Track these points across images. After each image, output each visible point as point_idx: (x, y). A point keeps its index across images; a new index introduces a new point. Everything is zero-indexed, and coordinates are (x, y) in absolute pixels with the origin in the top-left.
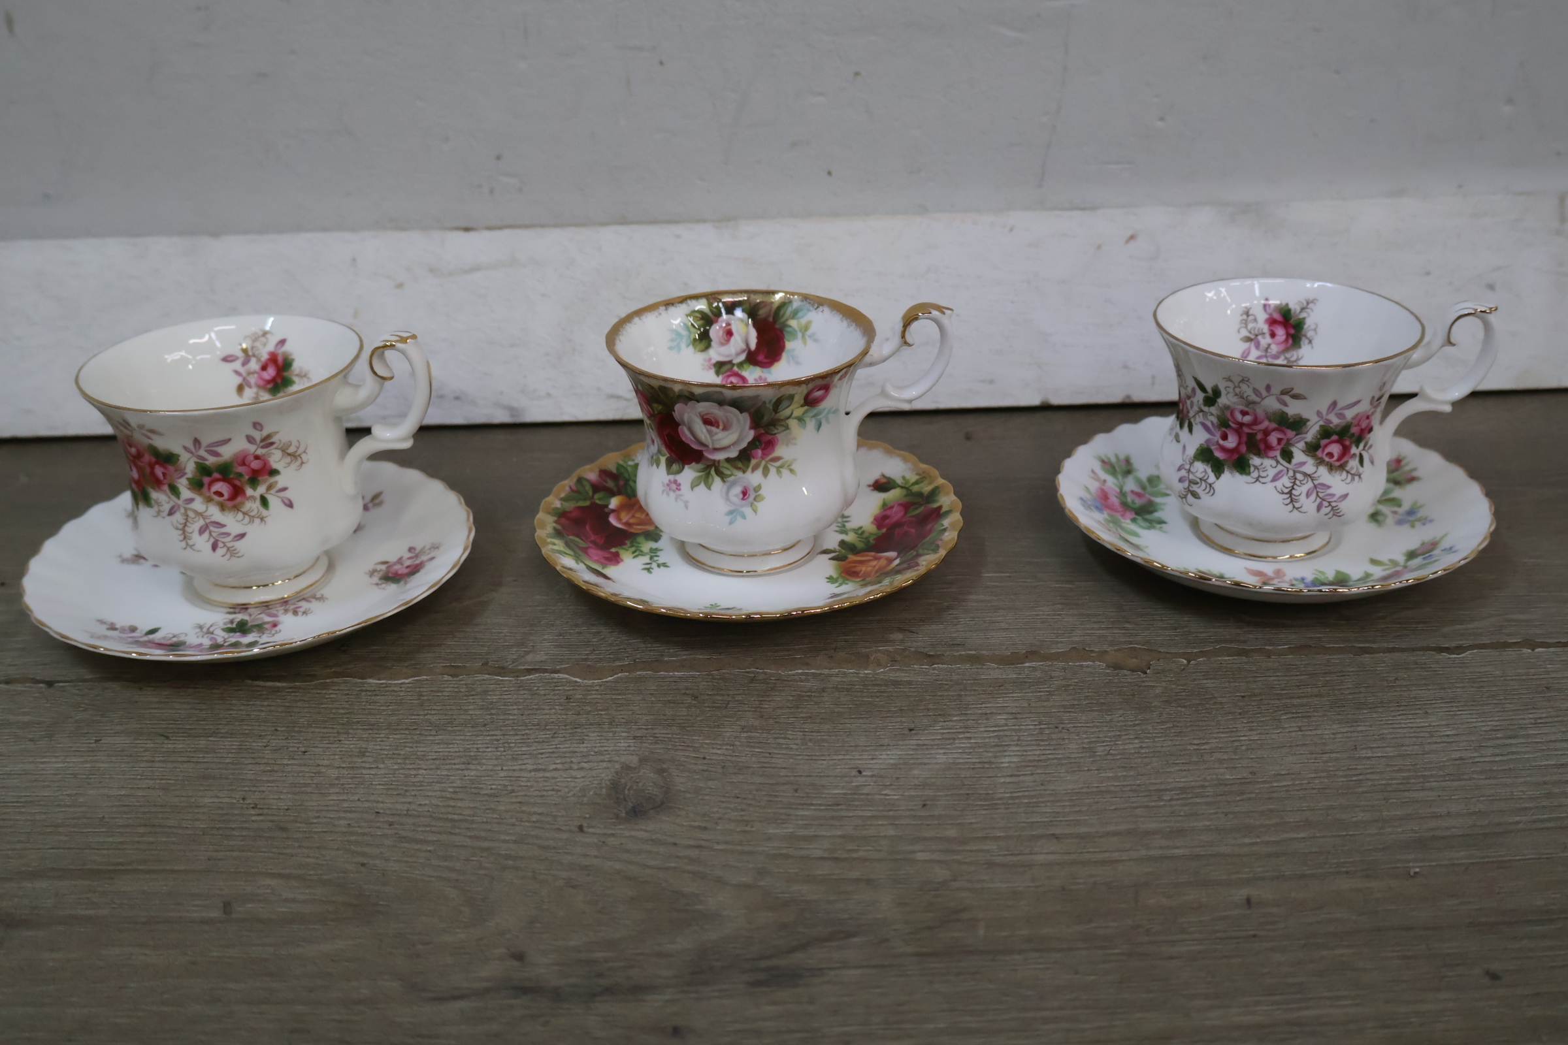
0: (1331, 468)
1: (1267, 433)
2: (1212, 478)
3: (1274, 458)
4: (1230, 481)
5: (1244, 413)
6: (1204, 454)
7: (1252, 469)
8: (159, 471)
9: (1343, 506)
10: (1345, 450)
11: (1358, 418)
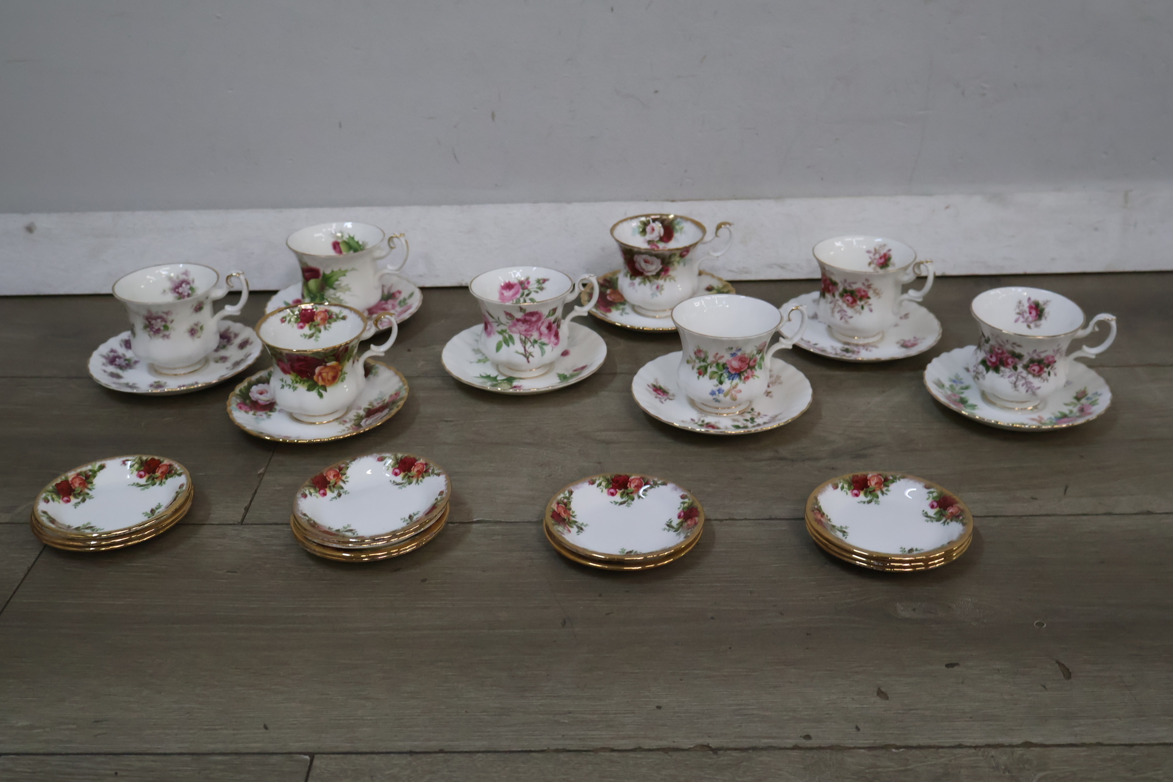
0: (1034, 376)
1: (1007, 358)
2: (985, 372)
3: (1010, 369)
4: (991, 376)
5: (999, 349)
6: (984, 362)
7: (1000, 371)
8: (831, 288)
9: (1038, 392)
10: (1041, 370)
11: (1047, 358)
